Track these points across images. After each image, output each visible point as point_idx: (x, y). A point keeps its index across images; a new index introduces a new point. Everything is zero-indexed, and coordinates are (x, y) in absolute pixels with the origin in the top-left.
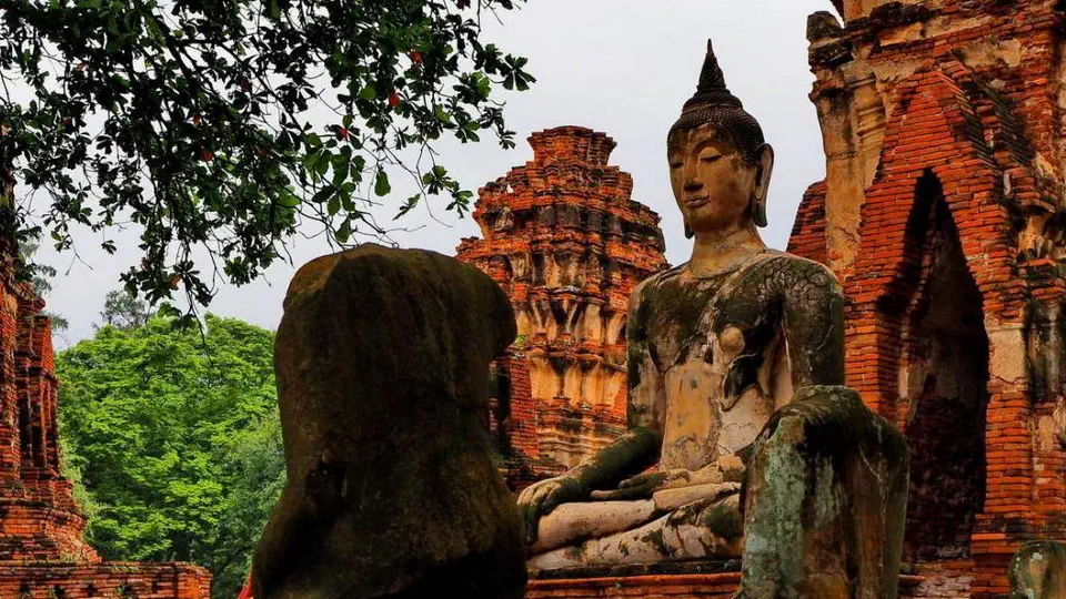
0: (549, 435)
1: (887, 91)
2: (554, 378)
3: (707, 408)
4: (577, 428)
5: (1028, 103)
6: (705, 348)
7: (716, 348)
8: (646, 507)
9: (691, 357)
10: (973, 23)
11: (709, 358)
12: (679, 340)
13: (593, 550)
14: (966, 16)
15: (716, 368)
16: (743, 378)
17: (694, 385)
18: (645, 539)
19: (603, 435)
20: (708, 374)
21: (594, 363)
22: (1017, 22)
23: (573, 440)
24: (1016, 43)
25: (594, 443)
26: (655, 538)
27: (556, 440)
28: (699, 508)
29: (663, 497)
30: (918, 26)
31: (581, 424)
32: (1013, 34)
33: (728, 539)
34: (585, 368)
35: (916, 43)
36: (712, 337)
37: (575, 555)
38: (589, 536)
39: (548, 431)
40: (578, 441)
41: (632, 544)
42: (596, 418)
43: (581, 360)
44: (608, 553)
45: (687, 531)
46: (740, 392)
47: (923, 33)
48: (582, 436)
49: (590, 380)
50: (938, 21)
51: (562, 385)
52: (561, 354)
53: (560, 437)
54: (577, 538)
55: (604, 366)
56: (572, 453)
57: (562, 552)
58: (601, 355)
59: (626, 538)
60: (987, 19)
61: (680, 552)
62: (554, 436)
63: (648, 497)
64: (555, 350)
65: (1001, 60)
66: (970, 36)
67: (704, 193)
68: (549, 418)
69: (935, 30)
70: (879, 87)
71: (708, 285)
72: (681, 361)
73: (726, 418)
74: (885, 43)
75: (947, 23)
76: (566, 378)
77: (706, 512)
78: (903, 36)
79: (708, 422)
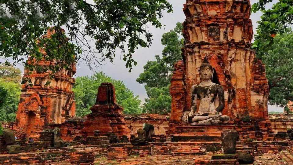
0: (55, 95)
1: (202, 54)
2: (55, 82)
3: (208, 104)
4: (60, 93)
5: (224, 59)
6: (208, 96)
7: (210, 96)
8: (208, 117)
9: (206, 97)
10: (216, 46)
11: (209, 97)
12: (204, 95)
13: (200, 122)
14: (215, 45)
15: (210, 99)
16: (213, 100)
17: (206, 101)
18: (208, 121)
19: (65, 95)
20: (209, 100)
21: (64, 79)
22: (223, 47)
23: (59, 96)
24: (223, 50)
25: (63, 97)
26: (211, 121)
27: (56, 96)
28: (217, 118)
29: (210, 116)
30: (208, 45)
31: (61, 92)
32: (223, 49)
33: (222, 121)
34: (62, 80)
35: (207, 48)
36: (209, 95)
37: (197, 123)
38: (199, 121)
39: (54, 94)
40: (61, 96)
41: (206, 122)
42: (64, 91)
43: (62, 79)
44: (203, 123)
45: (216, 120)
46: (212, 102)
47: (208, 46)
48: (61, 95)
49: (62, 83)
50: (211, 45)
51: (57, 84)
52: (58, 77)
53: (57, 95)
54: (197, 121)
55: (66, 80)
56: (59, 99)
57: (195, 123)
58: (65, 78)
59: (205, 121)
60: (218, 46)
61: (214, 123)
62: (56, 95)
63: (207, 116)
64: (56, 76)
65: (220, 52)
66: (216, 48)
67: (207, 75)
68: (55, 91)
69: (210, 46)
70: (201, 53)
71: (207, 87)
72: (204, 97)
73: (211, 105)
74: (201, 47)
75: (212, 46)
76: (58, 82)
77: (218, 118)
78: (205, 47)
79: (209, 106)
